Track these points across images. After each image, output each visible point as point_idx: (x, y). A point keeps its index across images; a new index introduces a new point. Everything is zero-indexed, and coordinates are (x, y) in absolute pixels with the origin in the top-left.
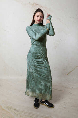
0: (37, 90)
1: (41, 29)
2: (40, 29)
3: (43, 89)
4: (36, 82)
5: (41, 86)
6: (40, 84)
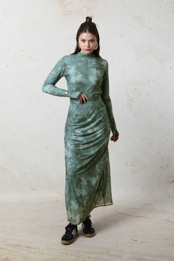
1: (91, 66)
2: (89, 65)
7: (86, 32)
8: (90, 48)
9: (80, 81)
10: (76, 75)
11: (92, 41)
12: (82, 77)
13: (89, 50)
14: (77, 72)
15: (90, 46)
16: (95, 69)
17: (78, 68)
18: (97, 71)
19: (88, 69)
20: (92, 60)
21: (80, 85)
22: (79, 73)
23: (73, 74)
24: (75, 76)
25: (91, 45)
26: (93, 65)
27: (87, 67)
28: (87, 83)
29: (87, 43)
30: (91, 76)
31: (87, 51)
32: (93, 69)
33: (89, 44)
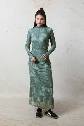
0: (38, 98)
2: (41, 32)
3: (44, 97)
4: (37, 88)
5: (42, 92)
6: (41, 91)
7: (39, 15)
8: (41, 23)
11: (42, 19)
13: (40, 24)
25: (42, 21)
28: (38, 41)
29: (39, 20)
30: (40, 37)
33: (40, 21)
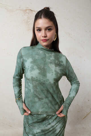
7: (41, 18)
8: (47, 38)
9: (37, 77)
10: (32, 69)
12: (39, 73)
13: (46, 40)
14: (33, 67)
15: (47, 36)
16: (54, 65)
17: (34, 62)
18: (56, 67)
19: (46, 64)
20: (50, 54)
21: (37, 83)
22: (35, 67)
23: (28, 69)
24: (31, 71)
26: (51, 60)
27: (45, 61)
28: (44, 81)
29: (43, 31)
30: (49, 73)
31: (44, 42)
32: (52, 64)
33: (45, 34)
